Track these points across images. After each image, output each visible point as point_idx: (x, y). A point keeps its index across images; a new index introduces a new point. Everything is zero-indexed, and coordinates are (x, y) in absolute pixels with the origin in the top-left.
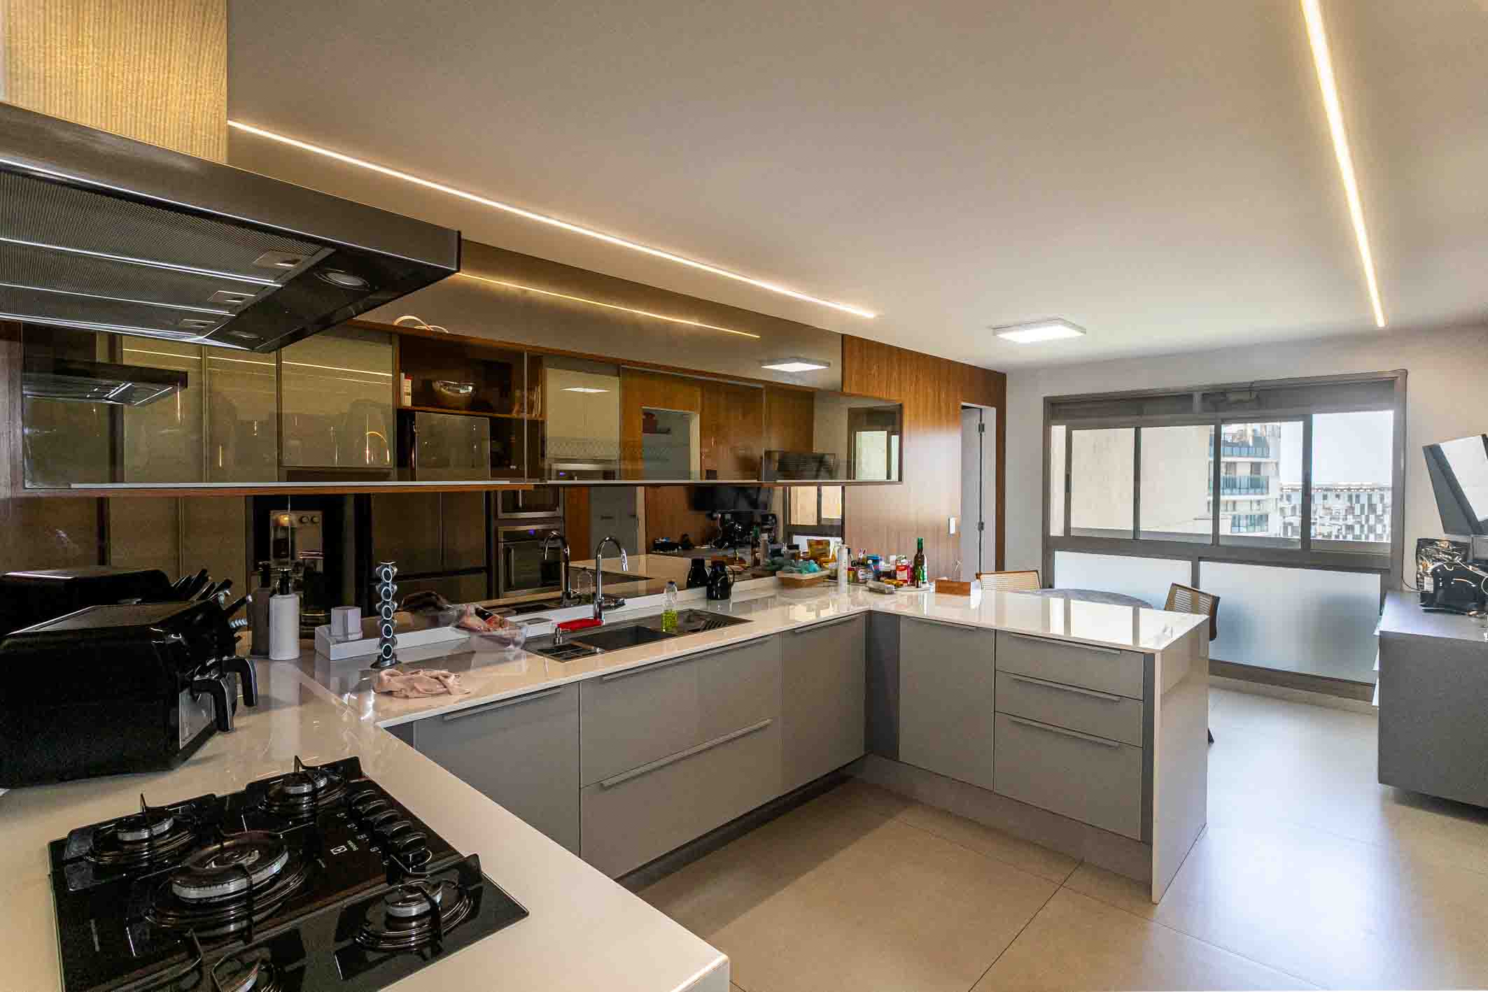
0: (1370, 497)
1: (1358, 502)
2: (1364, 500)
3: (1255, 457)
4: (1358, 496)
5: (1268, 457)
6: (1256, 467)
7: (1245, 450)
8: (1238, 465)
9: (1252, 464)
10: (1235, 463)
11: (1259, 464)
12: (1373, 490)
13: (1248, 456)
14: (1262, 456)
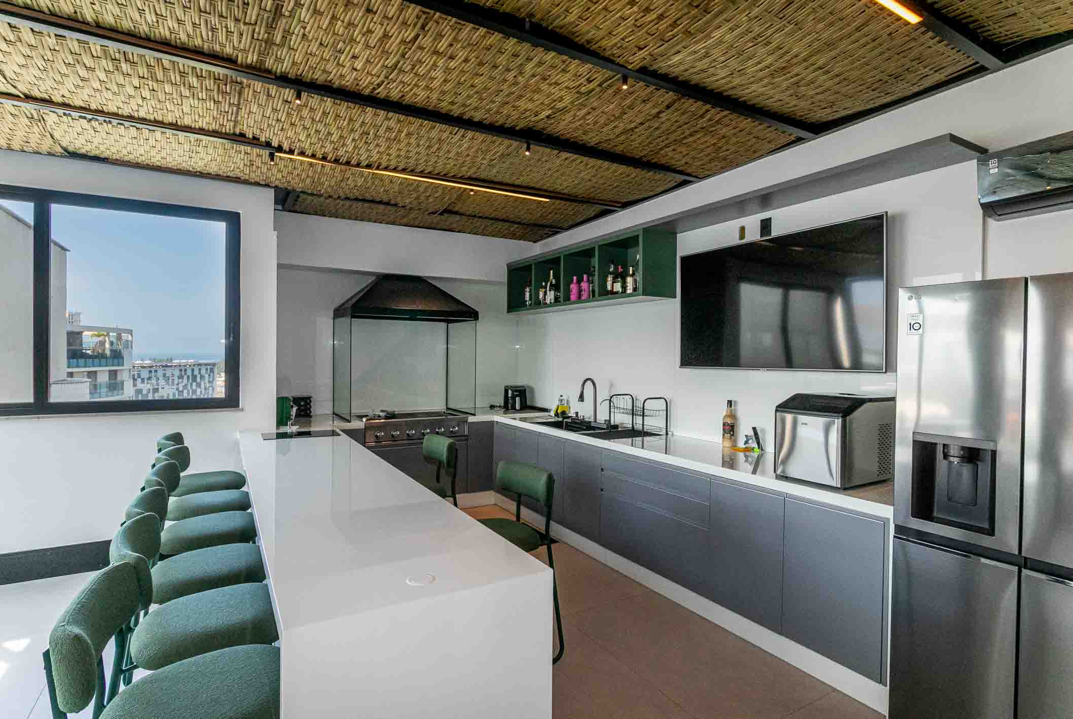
0: (193, 370)
1: (186, 374)
2: (189, 373)
3: (113, 365)
4: (186, 370)
5: (123, 365)
6: (113, 374)
7: (103, 361)
8: (98, 373)
9: (110, 371)
10: (96, 372)
11: (116, 371)
12: (194, 365)
13: (107, 366)
14: (118, 365)
